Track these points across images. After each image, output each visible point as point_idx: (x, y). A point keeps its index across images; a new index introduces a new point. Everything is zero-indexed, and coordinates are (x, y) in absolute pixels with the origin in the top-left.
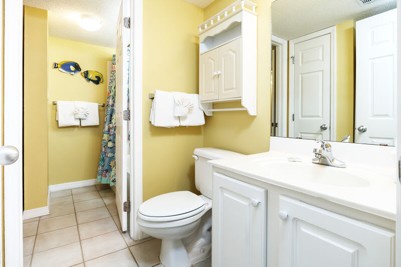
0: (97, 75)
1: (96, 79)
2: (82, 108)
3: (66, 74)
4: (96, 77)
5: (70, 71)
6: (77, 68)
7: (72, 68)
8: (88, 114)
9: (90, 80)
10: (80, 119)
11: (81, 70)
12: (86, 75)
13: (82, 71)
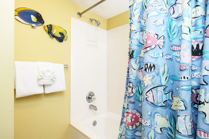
0: (61, 31)
1: (60, 36)
2: (48, 71)
3: (26, 27)
4: (60, 33)
5: (30, 21)
6: (40, 20)
7: (34, 18)
8: (55, 78)
9: (54, 36)
10: (44, 86)
11: (44, 22)
12: (50, 29)
13: (45, 24)
